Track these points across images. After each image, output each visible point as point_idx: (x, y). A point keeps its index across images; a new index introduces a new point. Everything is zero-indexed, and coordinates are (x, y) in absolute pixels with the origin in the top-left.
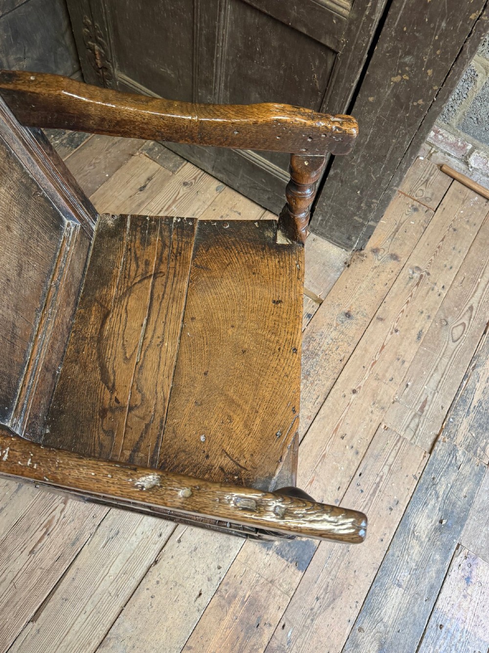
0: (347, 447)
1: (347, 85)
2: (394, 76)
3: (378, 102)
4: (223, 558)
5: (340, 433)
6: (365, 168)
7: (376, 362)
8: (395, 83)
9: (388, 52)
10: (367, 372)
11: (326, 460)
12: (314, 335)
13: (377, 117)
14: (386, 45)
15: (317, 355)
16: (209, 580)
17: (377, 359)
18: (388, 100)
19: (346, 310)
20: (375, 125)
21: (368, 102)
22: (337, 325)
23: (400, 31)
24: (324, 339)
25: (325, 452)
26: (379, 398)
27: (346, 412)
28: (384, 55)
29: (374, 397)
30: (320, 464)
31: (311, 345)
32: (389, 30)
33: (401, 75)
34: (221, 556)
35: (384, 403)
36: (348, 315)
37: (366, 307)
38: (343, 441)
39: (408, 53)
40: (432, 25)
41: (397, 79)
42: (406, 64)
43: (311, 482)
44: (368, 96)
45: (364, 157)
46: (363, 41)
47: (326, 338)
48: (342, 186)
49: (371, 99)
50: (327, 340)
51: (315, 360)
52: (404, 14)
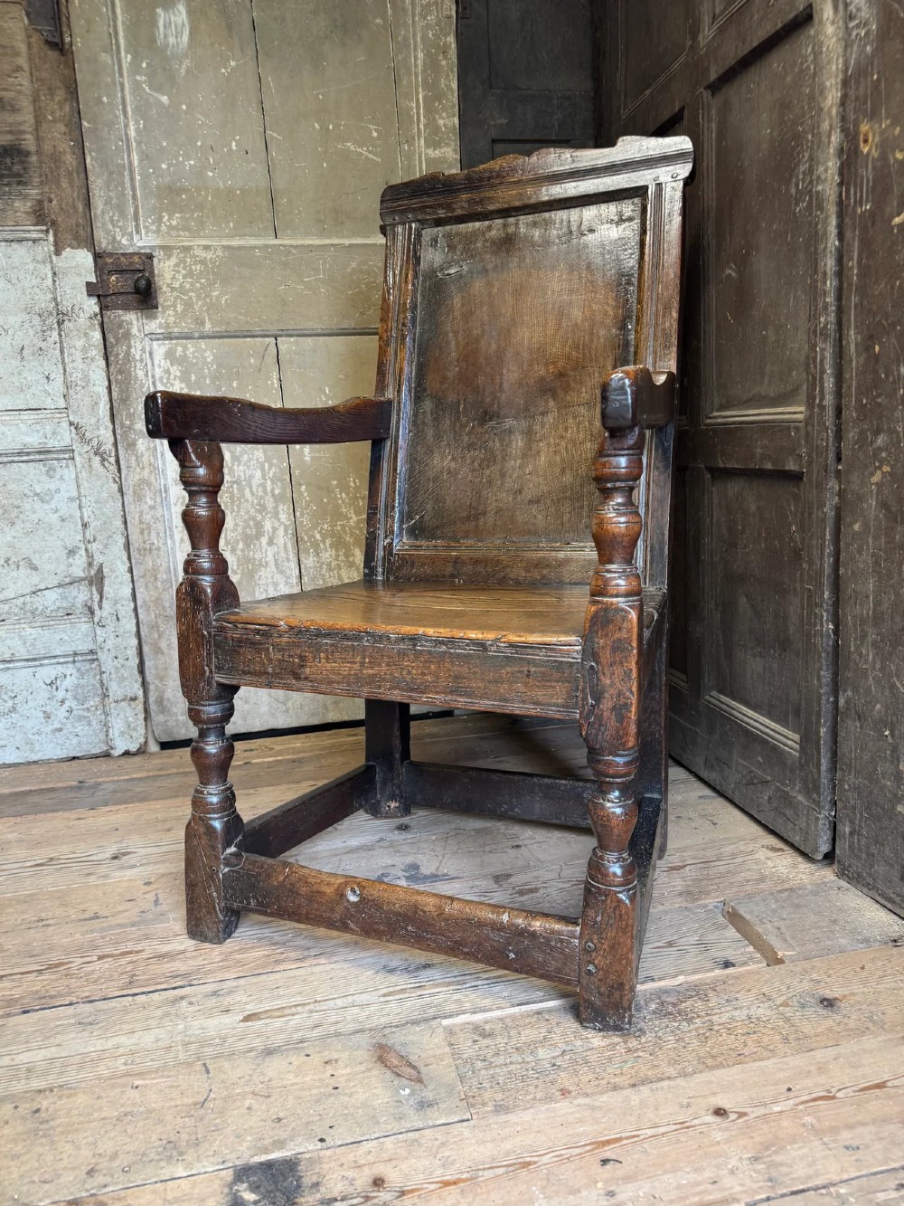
0: (600, 1185)
1: (820, 514)
2: (872, 474)
3: (866, 526)
4: (151, 1161)
5: (608, 1153)
6: (882, 669)
7: (833, 1098)
8: (877, 484)
9: (856, 443)
10: (791, 1102)
11: (523, 1173)
12: (711, 994)
13: (872, 556)
14: (851, 435)
15: (690, 1021)
16: (90, 1173)
17: (840, 1095)
18: (877, 517)
19: (828, 994)
20: (873, 571)
21: (855, 534)
22: (785, 1004)
23: (861, 408)
24: (728, 1008)
25: (535, 1159)
26: (777, 1158)
27: (662, 1130)
28: (853, 450)
29: (767, 1148)
30: (501, 1171)
31: (688, 1003)
32: (850, 414)
33: (880, 468)
34: (152, 1156)
35: (787, 1174)
36: (828, 1003)
37: (891, 1011)
38: (601, 1170)
39: (877, 432)
40: (891, 379)
41: (877, 478)
42: (880, 449)
43: (447, 1184)
44: (851, 525)
45: (875, 644)
46: (822, 440)
47: (736, 1009)
48: (861, 727)
49: (857, 527)
50: (736, 1013)
51: (676, 1024)
52: (858, 383)
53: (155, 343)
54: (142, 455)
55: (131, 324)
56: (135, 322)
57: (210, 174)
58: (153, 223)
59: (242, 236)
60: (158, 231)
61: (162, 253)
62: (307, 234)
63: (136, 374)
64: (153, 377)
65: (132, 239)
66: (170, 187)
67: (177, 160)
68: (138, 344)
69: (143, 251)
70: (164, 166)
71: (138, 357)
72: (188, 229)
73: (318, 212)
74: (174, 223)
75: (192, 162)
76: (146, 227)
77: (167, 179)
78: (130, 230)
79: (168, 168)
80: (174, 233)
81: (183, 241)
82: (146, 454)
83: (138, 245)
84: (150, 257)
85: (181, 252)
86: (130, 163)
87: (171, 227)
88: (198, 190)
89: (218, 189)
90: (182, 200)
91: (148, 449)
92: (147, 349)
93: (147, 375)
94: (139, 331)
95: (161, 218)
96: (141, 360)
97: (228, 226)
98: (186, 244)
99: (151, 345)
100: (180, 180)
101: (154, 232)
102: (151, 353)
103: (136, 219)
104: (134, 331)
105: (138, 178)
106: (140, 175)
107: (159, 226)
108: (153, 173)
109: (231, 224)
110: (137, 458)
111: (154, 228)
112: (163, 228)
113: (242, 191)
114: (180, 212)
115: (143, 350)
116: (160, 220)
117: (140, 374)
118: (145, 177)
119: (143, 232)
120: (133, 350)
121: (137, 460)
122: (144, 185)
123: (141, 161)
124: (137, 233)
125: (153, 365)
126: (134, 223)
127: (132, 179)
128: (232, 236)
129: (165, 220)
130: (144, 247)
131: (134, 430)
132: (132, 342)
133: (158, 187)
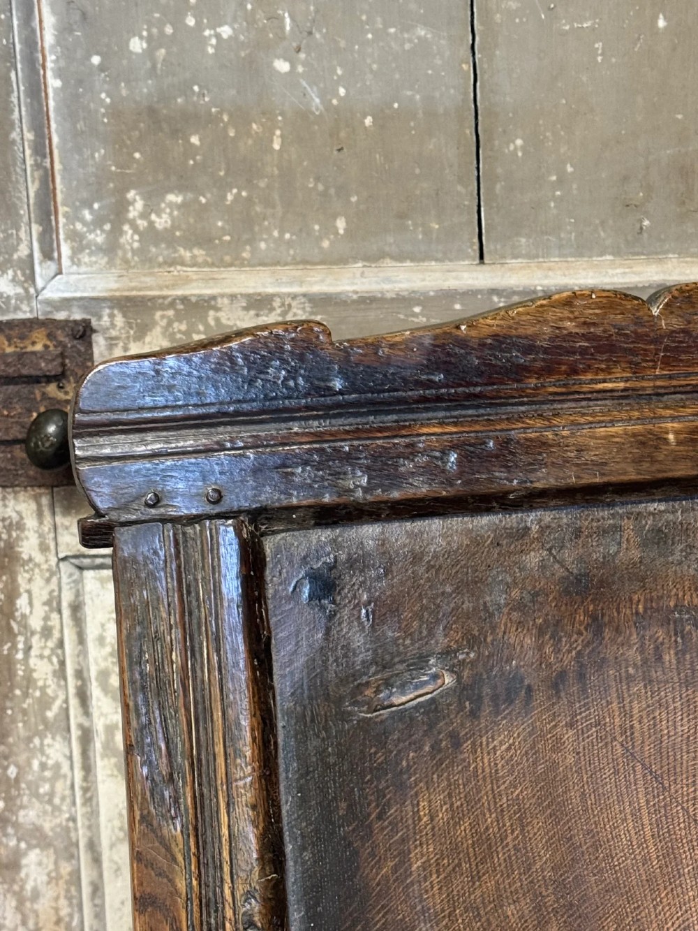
53: (89, 574)
54: (36, 895)
55: (20, 526)
56: (31, 522)
57: (282, 66)
58: (98, 222)
59: (372, 258)
60: (111, 248)
61: (119, 320)
62: (584, 248)
63: (29, 671)
64: (79, 674)
65: (31, 278)
66: (152, 111)
67: (178, 23)
68: (39, 582)
69: (61, 316)
70: (137, 45)
71: (36, 623)
72: (203, 240)
73: (625, 179)
74: (162, 221)
75: (226, 31)
76: (74, 236)
77: (146, 88)
78: (23, 251)
79: (150, 53)
80: (159, 252)
81: (187, 281)
82: (48, 894)
83: (48, 294)
84: (83, 332)
85: (179, 317)
86: (32, 43)
87: (151, 235)
88: (241, 117)
89: (304, 115)
90: (190, 151)
91: (53, 879)
92: (67, 597)
93: (61, 673)
94: (44, 548)
95: (123, 205)
96: (46, 632)
97: (329, 229)
98: (194, 290)
99: (79, 582)
100: (185, 89)
101: (100, 249)
102: (76, 608)
103: (46, 210)
104: (28, 547)
105: (54, 83)
106: (59, 73)
107: (116, 232)
108: (102, 68)
109: (341, 224)
110: (21, 901)
111: (99, 238)
112: (129, 237)
113: (383, 118)
114: (180, 189)
115: (54, 604)
116: (118, 214)
117: (42, 670)
118: (76, 81)
119: (66, 250)
120: (22, 602)
121: (19, 908)
122: (73, 104)
123: (64, 30)
124: (47, 255)
125: (81, 639)
126: (36, 229)
127: (36, 90)
128: (342, 261)
129: (133, 213)
130: (66, 303)
131: (16, 825)
132: (22, 579)
133: (115, 112)
